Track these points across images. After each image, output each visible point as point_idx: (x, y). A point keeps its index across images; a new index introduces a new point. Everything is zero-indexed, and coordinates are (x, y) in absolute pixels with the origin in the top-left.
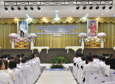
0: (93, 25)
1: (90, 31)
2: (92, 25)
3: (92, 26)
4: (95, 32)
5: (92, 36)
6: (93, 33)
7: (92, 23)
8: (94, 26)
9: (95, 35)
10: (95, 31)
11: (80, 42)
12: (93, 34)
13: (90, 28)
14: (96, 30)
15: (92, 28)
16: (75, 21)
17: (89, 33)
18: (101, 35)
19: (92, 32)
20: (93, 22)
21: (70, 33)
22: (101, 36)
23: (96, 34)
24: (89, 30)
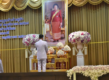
0: (56, 13)
1: (49, 29)
2: (53, 13)
3: (54, 15)
4: (62, 31)
5: (54, 41)
6: (55, 34)
7: (54, 7)
8: (59, 14)
9: (62, 38)
10: (62, 29)
11: (26, 57)
12: (57, 36)
13: (49, 20)
14: (63, 26)
15: (55, 20)
16: (15, 6)
17: (45, 33)
18: (74, 37)
19: (54, 32)
20: (56, 6)
21: (8, 37)
22: (74, 41)
23: (63, 36)
24: (46, 27)
